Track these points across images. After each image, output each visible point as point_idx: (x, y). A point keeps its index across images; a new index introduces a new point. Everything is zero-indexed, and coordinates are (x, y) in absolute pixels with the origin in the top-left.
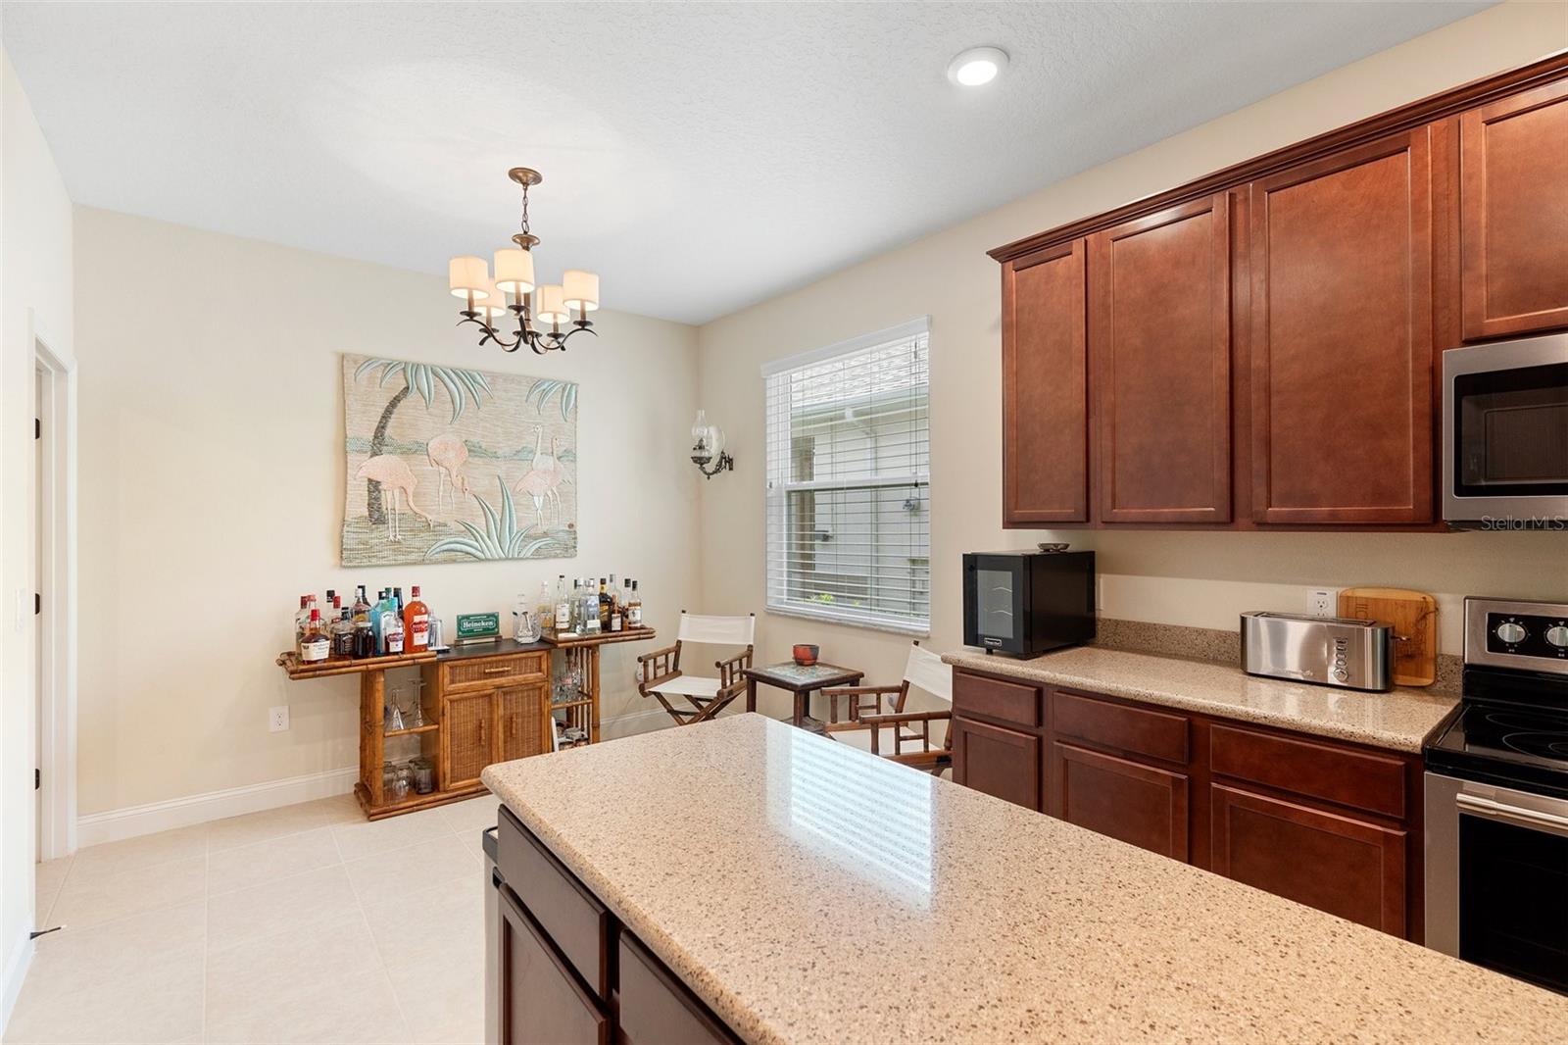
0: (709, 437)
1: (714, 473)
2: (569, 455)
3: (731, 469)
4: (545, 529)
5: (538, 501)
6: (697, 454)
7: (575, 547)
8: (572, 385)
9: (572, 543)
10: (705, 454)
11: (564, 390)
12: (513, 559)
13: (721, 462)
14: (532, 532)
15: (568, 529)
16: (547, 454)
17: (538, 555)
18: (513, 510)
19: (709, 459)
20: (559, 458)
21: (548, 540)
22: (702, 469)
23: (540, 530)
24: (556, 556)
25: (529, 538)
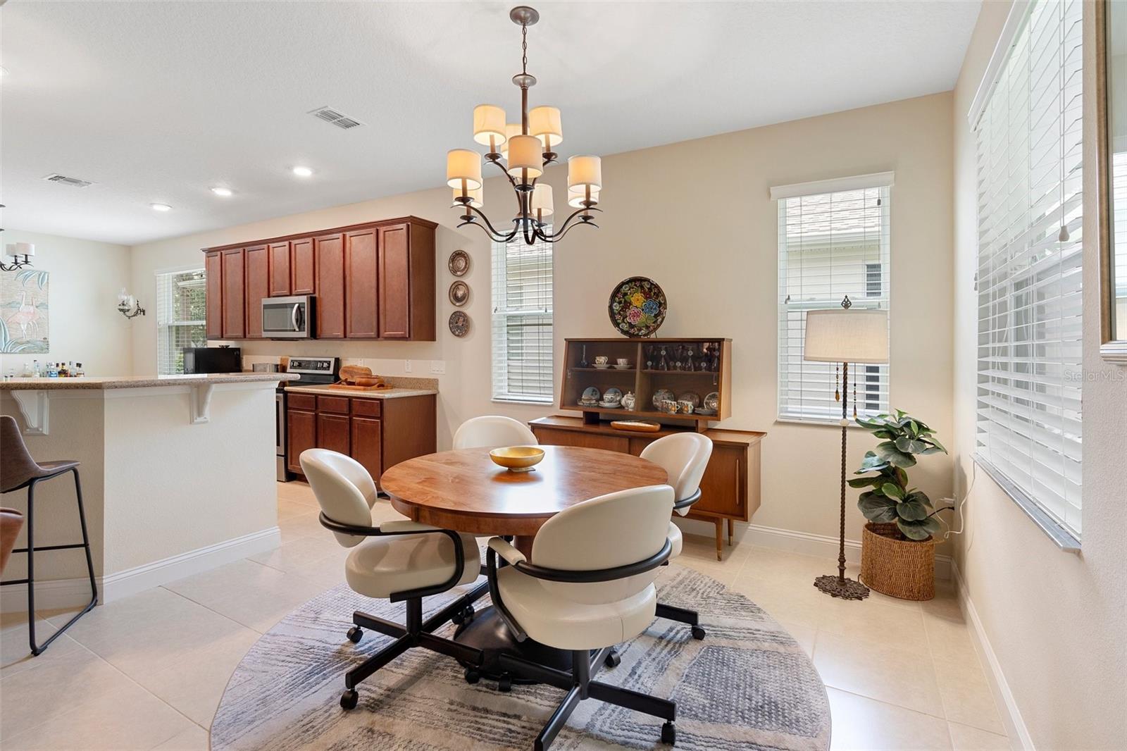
0: (128, 300)
1: (132, 316)
2: (44, 306)
3: (144, 314)
4: (28, 340)
5: (24, 327)
6: (121, 307)
7: (48, 349)
8: (45, 273)
9: (46, 347)
10: (126, 308)
11: (40, 275)
12: (7, 353)
13: (137, 312)
14: (19, 341)
15: (42, 340)
16: (28, 305)
17: (23, 351)
18: (7, 330)
19: (128, 310)
20: (37, 307)
21: (29, 345)
22: (125, 314)
23: (24, 340)
24: (35, 352)
25: (17, 343)
